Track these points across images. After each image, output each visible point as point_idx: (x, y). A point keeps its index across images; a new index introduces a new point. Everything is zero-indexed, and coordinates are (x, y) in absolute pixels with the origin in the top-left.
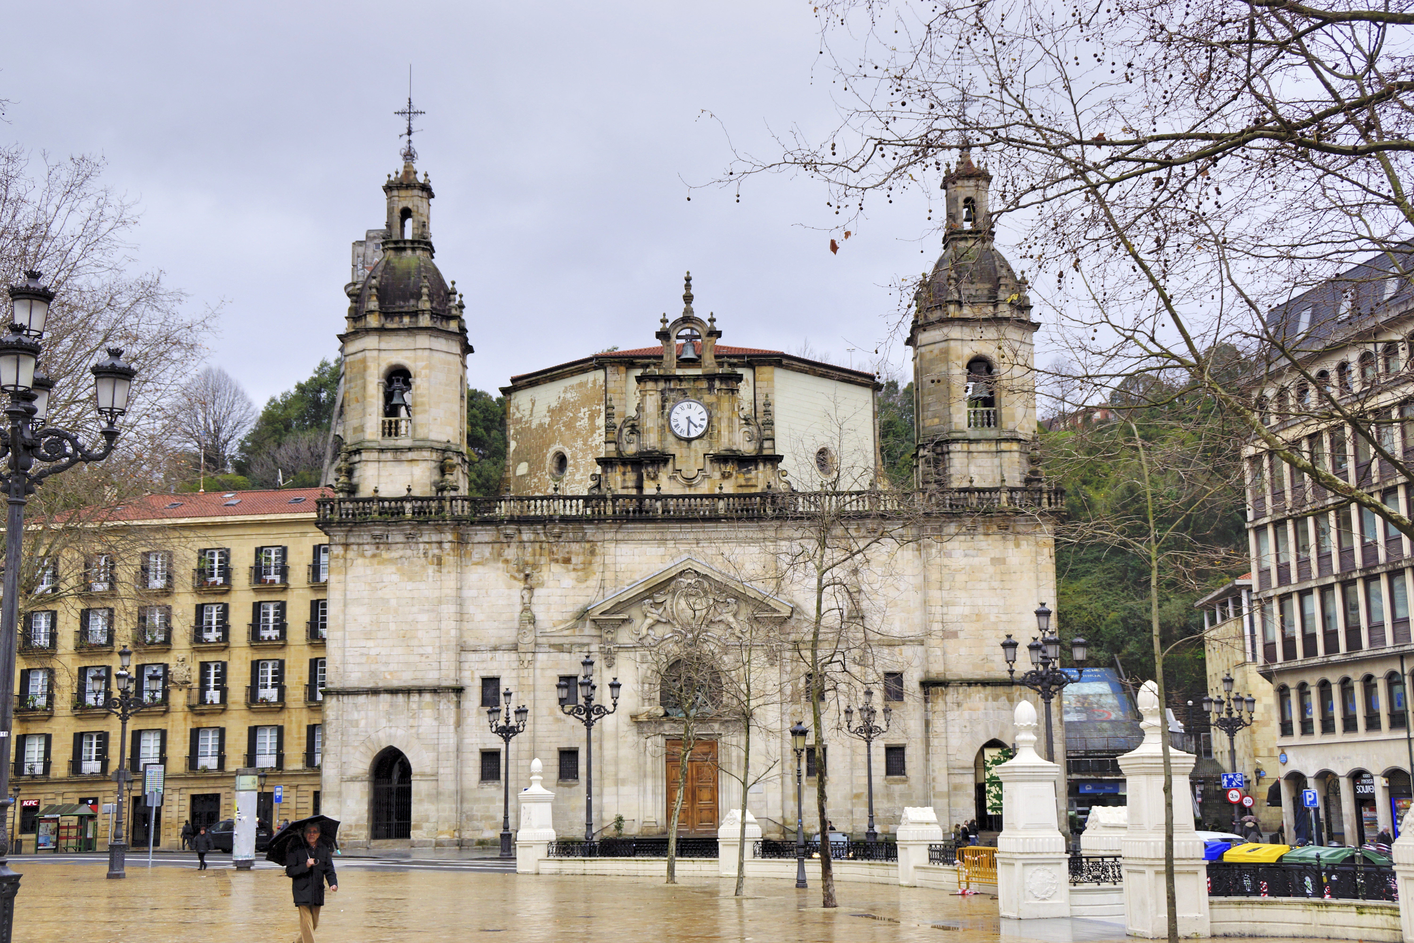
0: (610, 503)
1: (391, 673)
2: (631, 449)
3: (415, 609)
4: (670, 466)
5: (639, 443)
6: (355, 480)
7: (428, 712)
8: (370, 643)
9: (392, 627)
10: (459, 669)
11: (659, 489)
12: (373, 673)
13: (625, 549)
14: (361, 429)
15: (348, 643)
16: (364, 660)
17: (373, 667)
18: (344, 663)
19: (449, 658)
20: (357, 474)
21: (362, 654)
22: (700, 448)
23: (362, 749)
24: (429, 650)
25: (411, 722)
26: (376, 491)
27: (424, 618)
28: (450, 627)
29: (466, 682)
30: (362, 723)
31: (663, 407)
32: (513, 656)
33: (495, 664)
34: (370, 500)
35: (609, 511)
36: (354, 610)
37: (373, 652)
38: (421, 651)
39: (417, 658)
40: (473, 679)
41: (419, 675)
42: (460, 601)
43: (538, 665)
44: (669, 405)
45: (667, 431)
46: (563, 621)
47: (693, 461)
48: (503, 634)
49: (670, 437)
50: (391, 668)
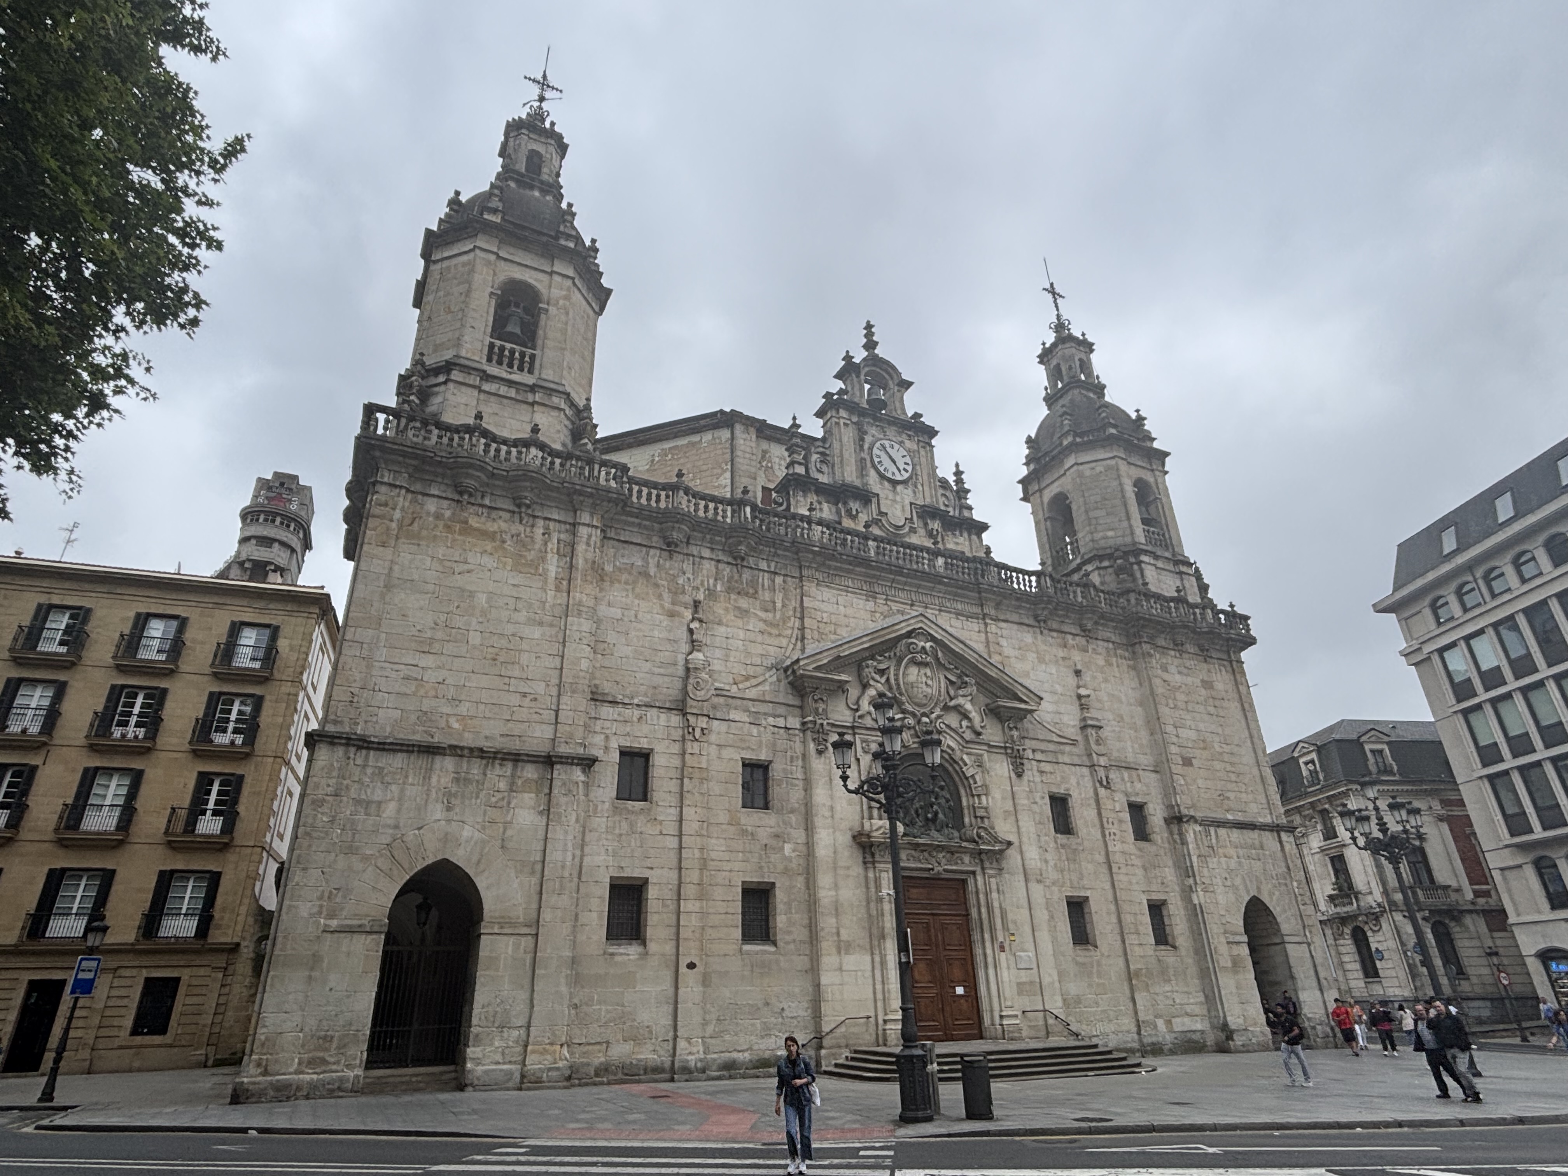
1: (462, 718)
2: (823, 478)
3: (520, 616)
4: (874, 505)
5: (833, 474)
6: (432, 407)
7: (529, 798)
8: (428, 661)
9: (475, 638)
10: (587, 730)
12: (424, 716)
13: (827, 593)
15: (382, 653)
16: (411, 688)
17: (426, 705)
18: (370, 687)
19: (572, 708)
21: (407, 678)
23: (383, 862)
24: (539, 688)
25: (493, 813)
26: (479, 416)
27: (534, 632)
28: (579, 657)
29: (598, 753)
30: (390, 809)
31: (862, 439)
32: (676, 719)
33: (645, 729)
35: (815, 537)
37: (431, 677)
38: (522, 687)
39: (515, 699)
40: (606, 749)
41: (517, 729)
43: (713, 738)
44: (868, 439)
45: (869, 464)
46: (747, 678)
47: (898, 507)
48: (658, 680)
49: (872, 473)
50: (463, 709)
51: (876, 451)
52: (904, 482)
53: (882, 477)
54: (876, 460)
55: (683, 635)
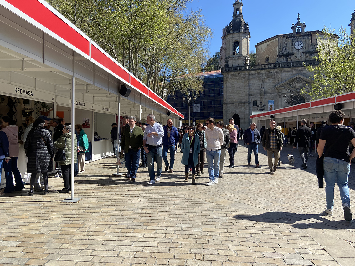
0: (281, 64)
2: (285, 53)
3: (240, 88)
4: (294, 55)
5: (287, 52)
6: (228, 64)
7: (243, 107)
8: (232, 95)
9: (236, 91)
10: (249, 99)
11: (291, 60)
13: (284, 73)
14: (229, 53)
15: (227, 95)
17: (232, 99)
18: (227, 99)
19: (247, 97)
20: (228, 63)
21: (230, 97)
22: (301, 51)
23: (230, 114)
24: (243, 96)
25: (240, 109)
26: (232, 65)
27: (242, 89)
28: (247, 91)
29: (250, 101)
30: (230, 110)
31: (293, 43)
32: (260, 96)
33: (256, 98)
34: (231, 67)
35: (280, 66)
36: (229, 89)
37: (232, 96)
38: (241, 96)
39: (241, 97)
40: (251, 101)
41: (241, 100)
42: (249, 86)
43: (265, 98)
44: (294, 43)
45: (294, 48)
46: (270, 89)
47: (299, 54)
48: (258, 92)
49: (294, 49)
50: (235, 99)
51: (295, 45)
52: (301, 49)
53: (296, 49)
54: (295, 47)
55: (260, 85)
